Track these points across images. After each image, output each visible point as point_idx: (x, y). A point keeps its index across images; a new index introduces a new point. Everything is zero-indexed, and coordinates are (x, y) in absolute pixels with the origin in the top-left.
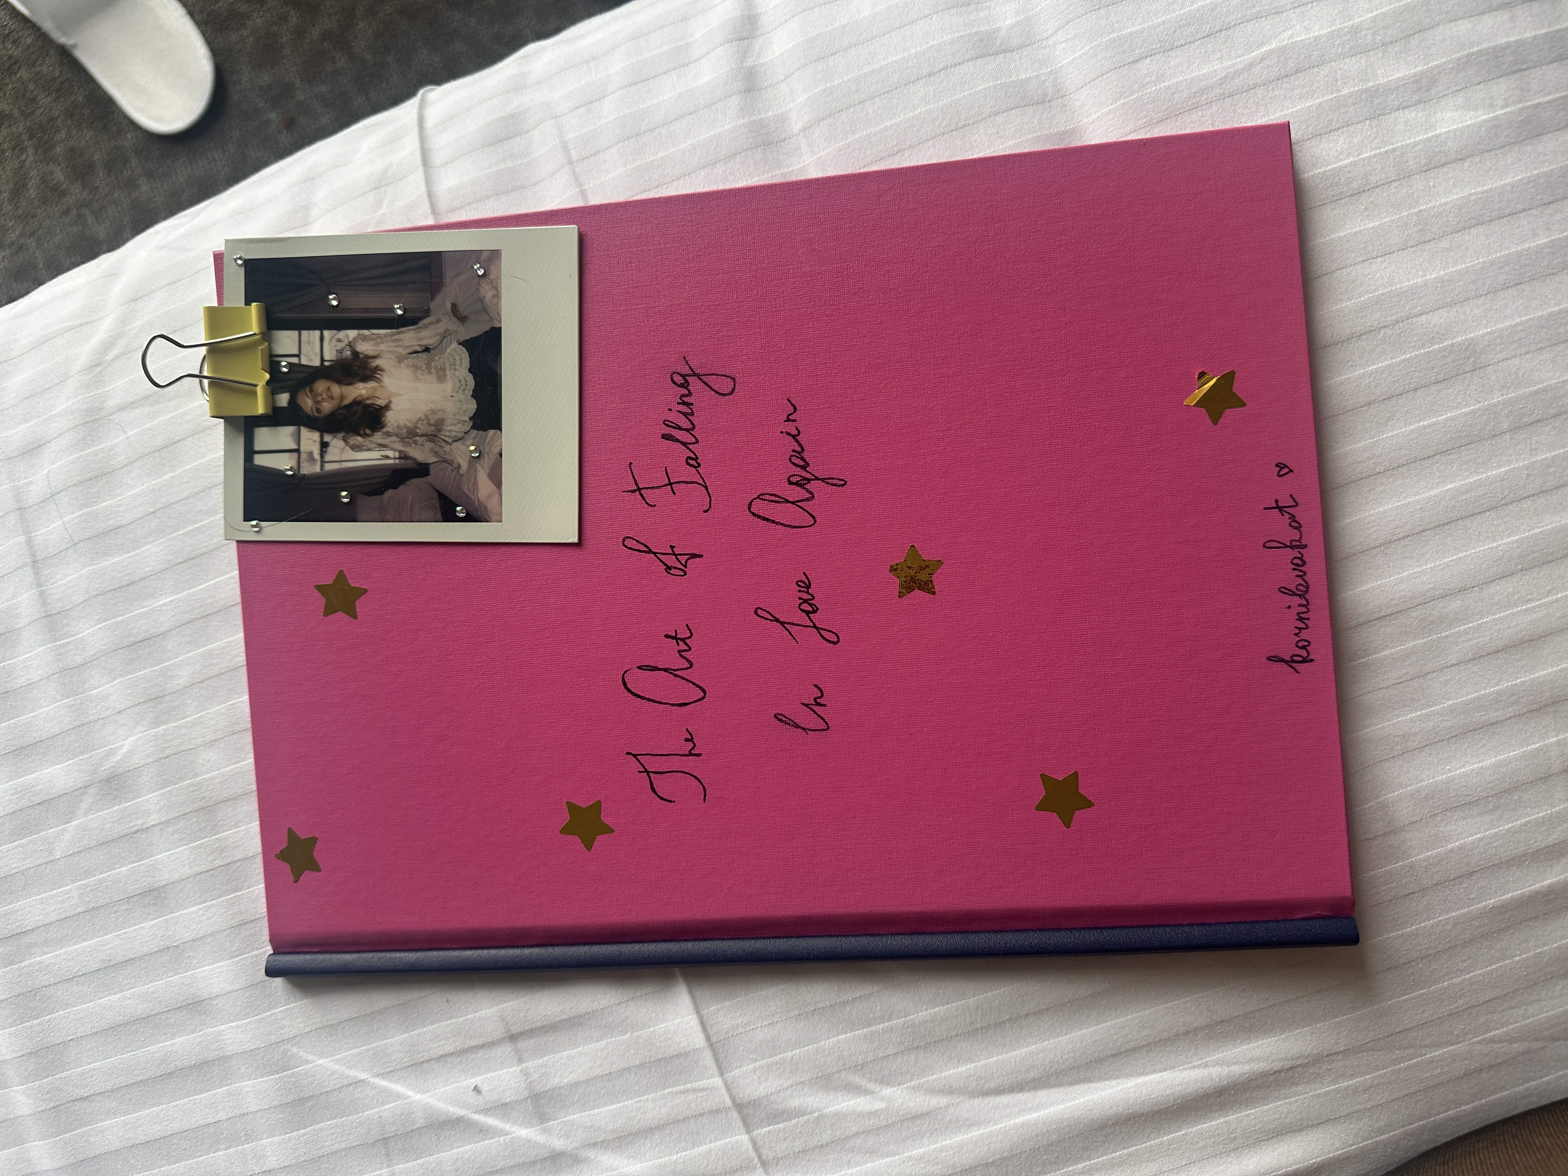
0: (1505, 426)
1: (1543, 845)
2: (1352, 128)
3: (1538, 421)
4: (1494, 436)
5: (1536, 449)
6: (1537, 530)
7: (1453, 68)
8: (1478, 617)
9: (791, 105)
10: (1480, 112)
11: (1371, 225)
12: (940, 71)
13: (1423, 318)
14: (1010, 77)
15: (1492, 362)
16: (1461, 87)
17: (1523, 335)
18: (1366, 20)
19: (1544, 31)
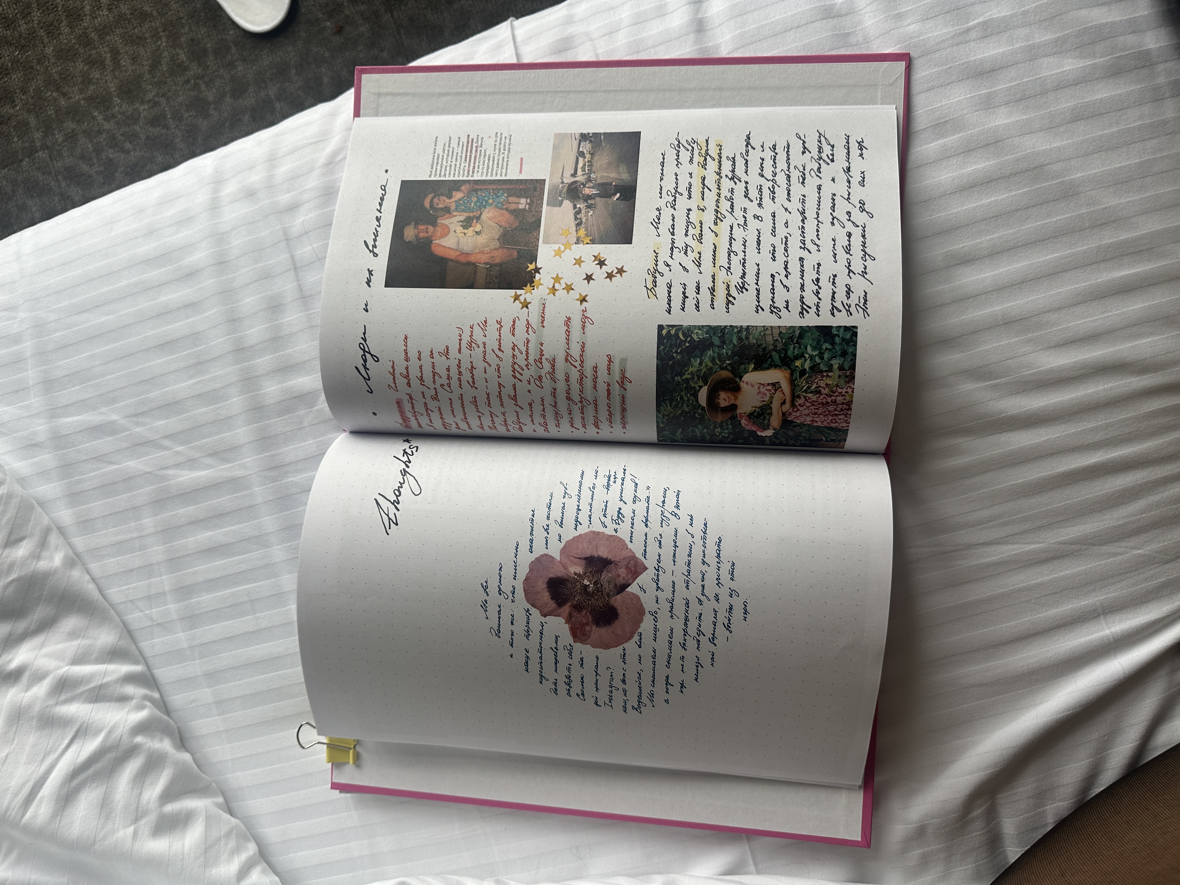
0: (1087, 225)
1: (1091, 441)
2: (1019, 65)
3: (1104, 224)
4: (1081, 230)
5: (1102, 238)
6: (1099, 280)
7: (1075, 35)
8: (1067, 323)
9: (722, 40)
10: (1087, 60)
11: (1025, 117)
12: (803, 25)
13: (1049, 166)
14: (840, 31)
15: (1083, 191)
16: (1079, 45)
17: (1100, 178)
18: (1031, 7)
19: (1126, 18)
